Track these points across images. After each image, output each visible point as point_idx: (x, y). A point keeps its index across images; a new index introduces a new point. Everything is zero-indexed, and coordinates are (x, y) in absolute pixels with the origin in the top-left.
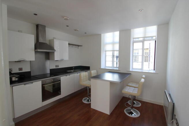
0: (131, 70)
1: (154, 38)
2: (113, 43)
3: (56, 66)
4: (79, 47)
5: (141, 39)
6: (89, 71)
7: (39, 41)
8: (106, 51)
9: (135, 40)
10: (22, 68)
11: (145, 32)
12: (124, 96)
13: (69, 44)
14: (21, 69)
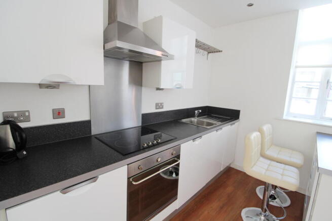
3: (157, 105)
7: (119, 19)
10: (63, 110)
14: (59, 113)
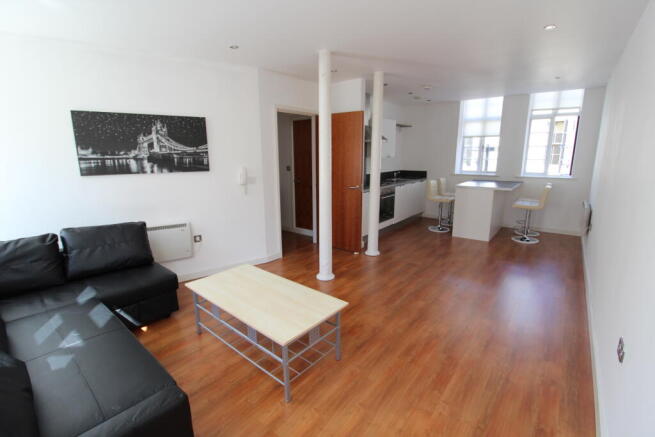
0: (522, 175)
1: (577, 111)
2: (485, 120)
4: (403, 129)
5: (550, 112)
6: (425, 182)
8: (464, 137)
9: (535, 113)
11: (559, 100)
12: (504, 226)
13: (398, 125)
